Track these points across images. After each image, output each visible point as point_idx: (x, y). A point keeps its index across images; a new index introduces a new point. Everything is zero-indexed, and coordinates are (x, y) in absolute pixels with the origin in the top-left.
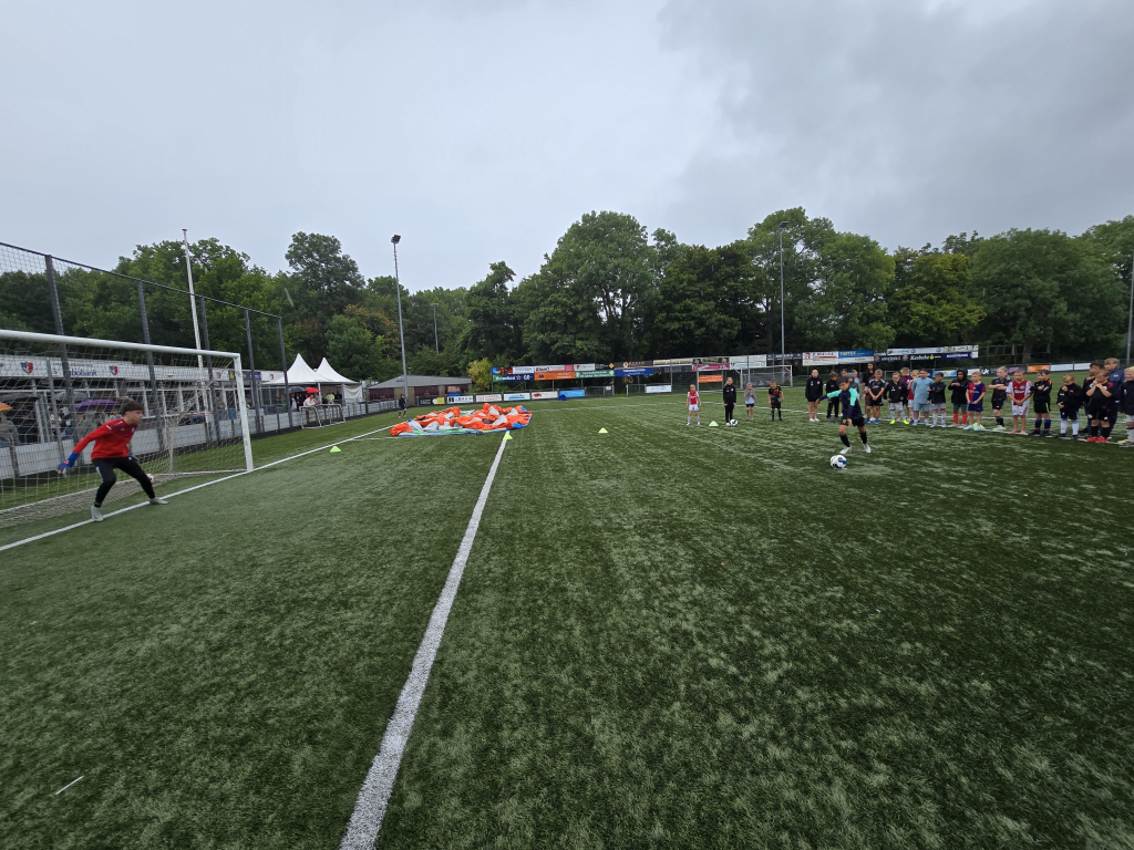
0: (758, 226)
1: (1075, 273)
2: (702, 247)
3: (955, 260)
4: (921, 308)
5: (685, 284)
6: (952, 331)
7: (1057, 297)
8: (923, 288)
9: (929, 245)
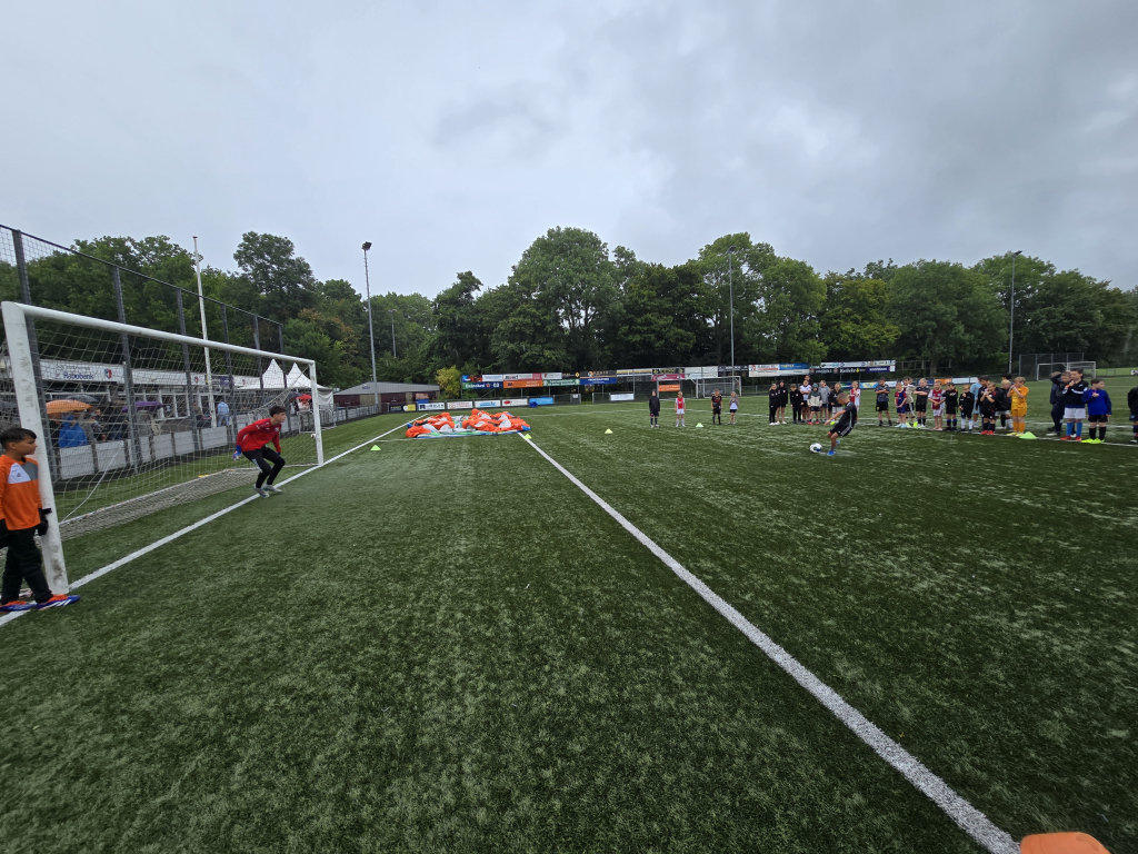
0: (708, 247)
1: (970, 300)
2: (660, 266)
3: (876, 285)
4: (849, 327)
5: (646, 299)
6: (874, 348)
7: (957, 320)
8: (850, 310)
9: (853, 270)
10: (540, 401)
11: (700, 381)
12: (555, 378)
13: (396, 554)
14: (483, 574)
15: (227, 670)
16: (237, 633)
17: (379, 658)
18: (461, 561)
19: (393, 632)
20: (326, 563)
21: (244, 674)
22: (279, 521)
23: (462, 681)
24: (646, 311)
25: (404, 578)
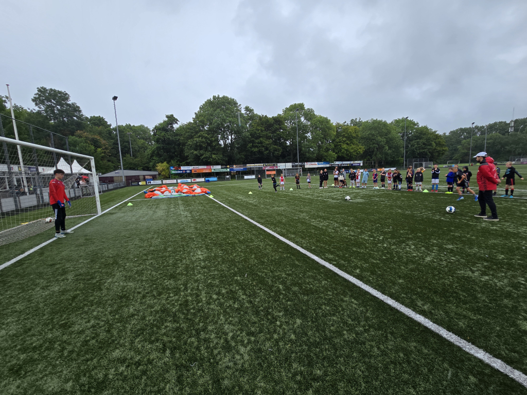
0: (286, 109)
2: (266, 116)
3: (355, 129)
5: (260, 131)
6: (354, 155)
7: (385, 144)
8: (345, 139)
9: (345, 122)
10: (211, 179)
11: (285, 169)
12: (217, 168)
13: (163, 263)
14: (218, 270)
15: (71, 352)
16: (73, 323)
17: (177, 329)
18: (203, 264)
19: (179, 311)
20: (121, 271)
21: (86, 353)
22: (83, 248)
23: (233, 338)
24: (260, 137)
25: (173, 276)
